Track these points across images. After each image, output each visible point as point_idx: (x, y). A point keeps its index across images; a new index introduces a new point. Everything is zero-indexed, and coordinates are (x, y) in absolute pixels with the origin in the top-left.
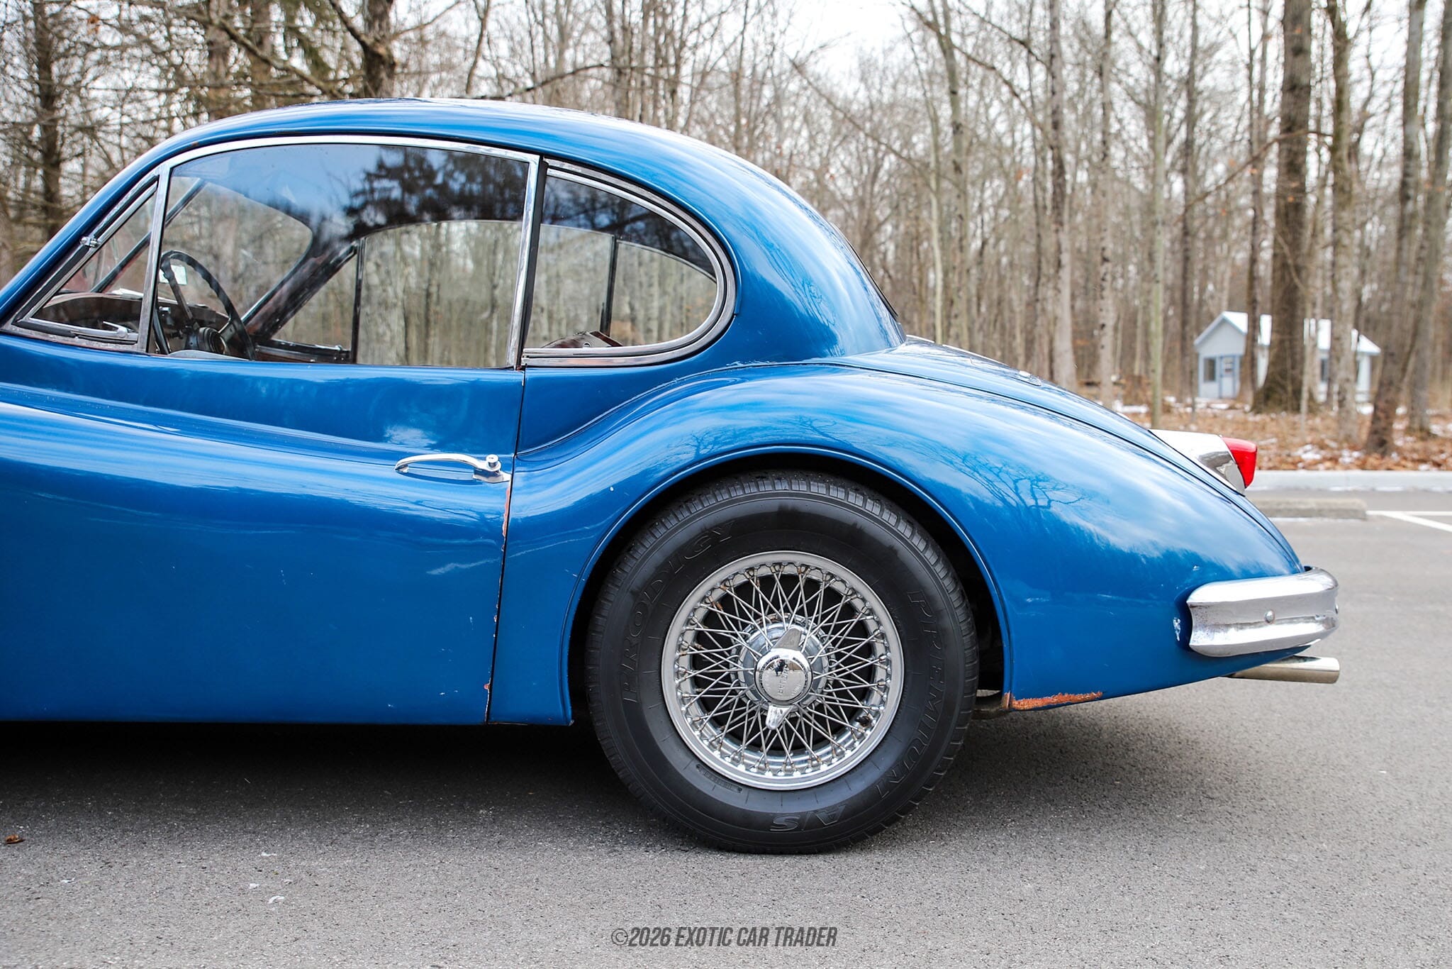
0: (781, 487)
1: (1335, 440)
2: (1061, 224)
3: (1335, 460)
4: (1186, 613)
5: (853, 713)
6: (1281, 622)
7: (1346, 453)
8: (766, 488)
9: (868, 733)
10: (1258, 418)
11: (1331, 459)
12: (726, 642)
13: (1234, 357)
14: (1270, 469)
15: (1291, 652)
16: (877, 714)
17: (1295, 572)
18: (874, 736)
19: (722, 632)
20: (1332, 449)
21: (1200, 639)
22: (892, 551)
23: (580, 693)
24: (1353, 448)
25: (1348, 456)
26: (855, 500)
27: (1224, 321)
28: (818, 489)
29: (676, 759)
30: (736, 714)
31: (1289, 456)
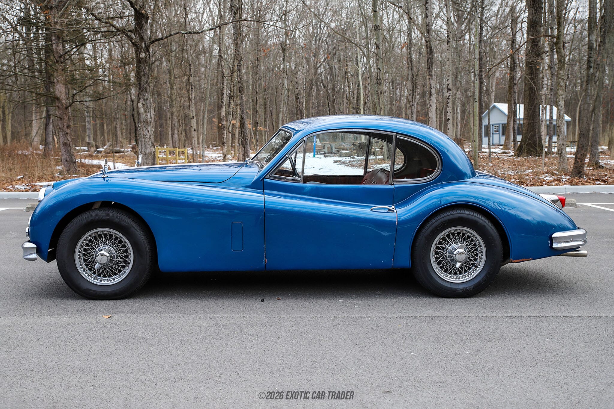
0: (459, 212)
1: (557, 170)
2: (431, 76)
3: (559, 180)
4: (551, 239)
5: (473, 264)
6: (574, 241)
7: (563, 177)
8: (455, 212)
9: (477, 269)
10: (519, 159)
11: (557, 180)
12: (443, 248)
13: (499, 124)
14: (531, 185)
15: (575, 248)
16: (479, 264)
17: (576, 229)
18: (479, 270)
19: (443, 246)
20: (557, 175)
21: (555, 245)
22: (484, 226)
23: (413, 262)
24: (566, 175)
25: (564, 178)
26: (476, 214)
27: (494, 107)
28: (467, 212)
29: (434, 276)
30: (446, 265)
31: (539, 179)
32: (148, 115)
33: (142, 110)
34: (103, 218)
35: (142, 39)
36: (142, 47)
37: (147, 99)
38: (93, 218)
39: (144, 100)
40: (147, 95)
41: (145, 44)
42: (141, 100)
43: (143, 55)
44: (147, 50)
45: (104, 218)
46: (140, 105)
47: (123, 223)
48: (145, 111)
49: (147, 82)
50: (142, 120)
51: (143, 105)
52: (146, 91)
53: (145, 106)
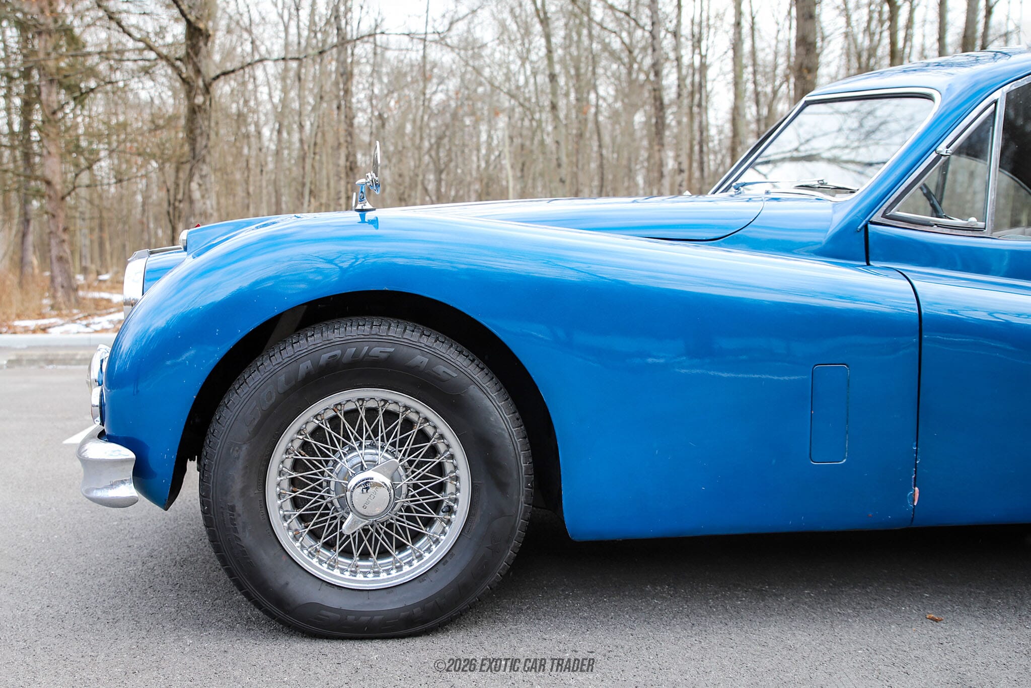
32: (208, 202)
33: (197, 195)
34: (371, 353)
35: (198, 72)
36: (198, 87)
37: (205, 176)
38: (338, 352)
39: (202, 177)
40: (205, 169)
41: (204, 81)
42: (196, 178)
43: (199, 100)
44: (207, 89)
45: (376, 351)
46: (194, 186)
47: (441, 369)
48: (203, 197)
49: (206, 146)
50: (197, 212)
51: (200, 185)
52: (204, 161)
53: (203, 187)
